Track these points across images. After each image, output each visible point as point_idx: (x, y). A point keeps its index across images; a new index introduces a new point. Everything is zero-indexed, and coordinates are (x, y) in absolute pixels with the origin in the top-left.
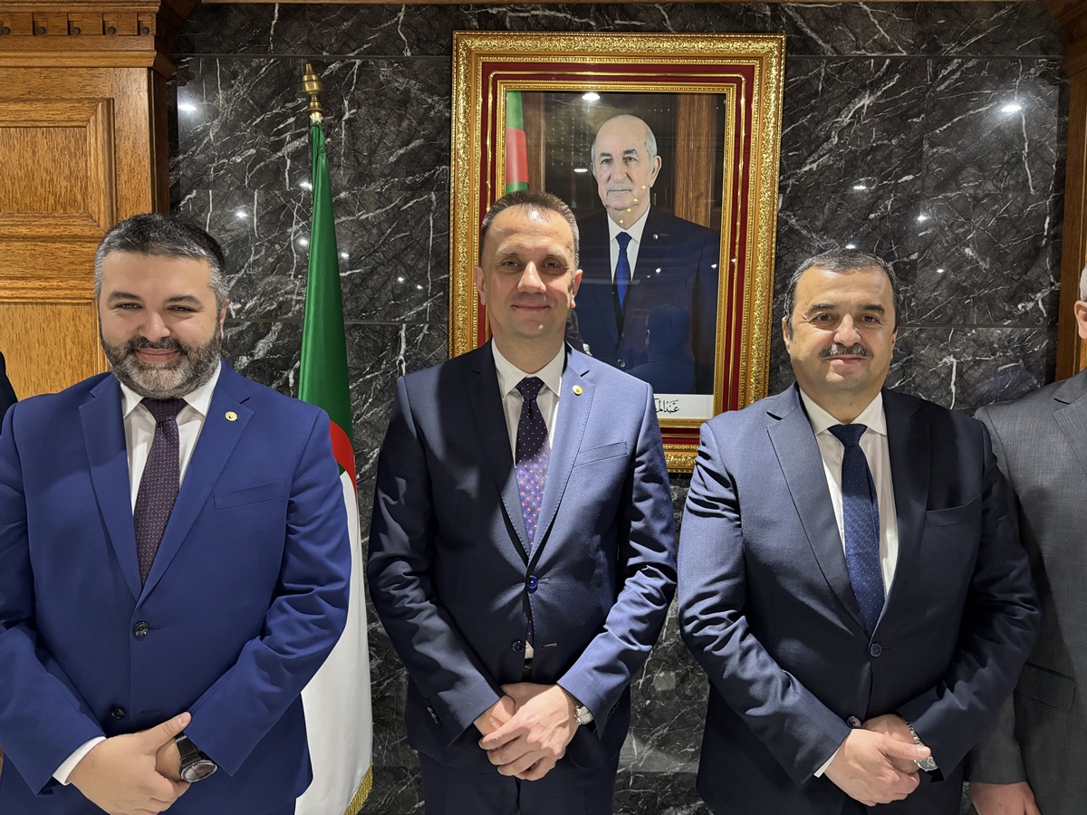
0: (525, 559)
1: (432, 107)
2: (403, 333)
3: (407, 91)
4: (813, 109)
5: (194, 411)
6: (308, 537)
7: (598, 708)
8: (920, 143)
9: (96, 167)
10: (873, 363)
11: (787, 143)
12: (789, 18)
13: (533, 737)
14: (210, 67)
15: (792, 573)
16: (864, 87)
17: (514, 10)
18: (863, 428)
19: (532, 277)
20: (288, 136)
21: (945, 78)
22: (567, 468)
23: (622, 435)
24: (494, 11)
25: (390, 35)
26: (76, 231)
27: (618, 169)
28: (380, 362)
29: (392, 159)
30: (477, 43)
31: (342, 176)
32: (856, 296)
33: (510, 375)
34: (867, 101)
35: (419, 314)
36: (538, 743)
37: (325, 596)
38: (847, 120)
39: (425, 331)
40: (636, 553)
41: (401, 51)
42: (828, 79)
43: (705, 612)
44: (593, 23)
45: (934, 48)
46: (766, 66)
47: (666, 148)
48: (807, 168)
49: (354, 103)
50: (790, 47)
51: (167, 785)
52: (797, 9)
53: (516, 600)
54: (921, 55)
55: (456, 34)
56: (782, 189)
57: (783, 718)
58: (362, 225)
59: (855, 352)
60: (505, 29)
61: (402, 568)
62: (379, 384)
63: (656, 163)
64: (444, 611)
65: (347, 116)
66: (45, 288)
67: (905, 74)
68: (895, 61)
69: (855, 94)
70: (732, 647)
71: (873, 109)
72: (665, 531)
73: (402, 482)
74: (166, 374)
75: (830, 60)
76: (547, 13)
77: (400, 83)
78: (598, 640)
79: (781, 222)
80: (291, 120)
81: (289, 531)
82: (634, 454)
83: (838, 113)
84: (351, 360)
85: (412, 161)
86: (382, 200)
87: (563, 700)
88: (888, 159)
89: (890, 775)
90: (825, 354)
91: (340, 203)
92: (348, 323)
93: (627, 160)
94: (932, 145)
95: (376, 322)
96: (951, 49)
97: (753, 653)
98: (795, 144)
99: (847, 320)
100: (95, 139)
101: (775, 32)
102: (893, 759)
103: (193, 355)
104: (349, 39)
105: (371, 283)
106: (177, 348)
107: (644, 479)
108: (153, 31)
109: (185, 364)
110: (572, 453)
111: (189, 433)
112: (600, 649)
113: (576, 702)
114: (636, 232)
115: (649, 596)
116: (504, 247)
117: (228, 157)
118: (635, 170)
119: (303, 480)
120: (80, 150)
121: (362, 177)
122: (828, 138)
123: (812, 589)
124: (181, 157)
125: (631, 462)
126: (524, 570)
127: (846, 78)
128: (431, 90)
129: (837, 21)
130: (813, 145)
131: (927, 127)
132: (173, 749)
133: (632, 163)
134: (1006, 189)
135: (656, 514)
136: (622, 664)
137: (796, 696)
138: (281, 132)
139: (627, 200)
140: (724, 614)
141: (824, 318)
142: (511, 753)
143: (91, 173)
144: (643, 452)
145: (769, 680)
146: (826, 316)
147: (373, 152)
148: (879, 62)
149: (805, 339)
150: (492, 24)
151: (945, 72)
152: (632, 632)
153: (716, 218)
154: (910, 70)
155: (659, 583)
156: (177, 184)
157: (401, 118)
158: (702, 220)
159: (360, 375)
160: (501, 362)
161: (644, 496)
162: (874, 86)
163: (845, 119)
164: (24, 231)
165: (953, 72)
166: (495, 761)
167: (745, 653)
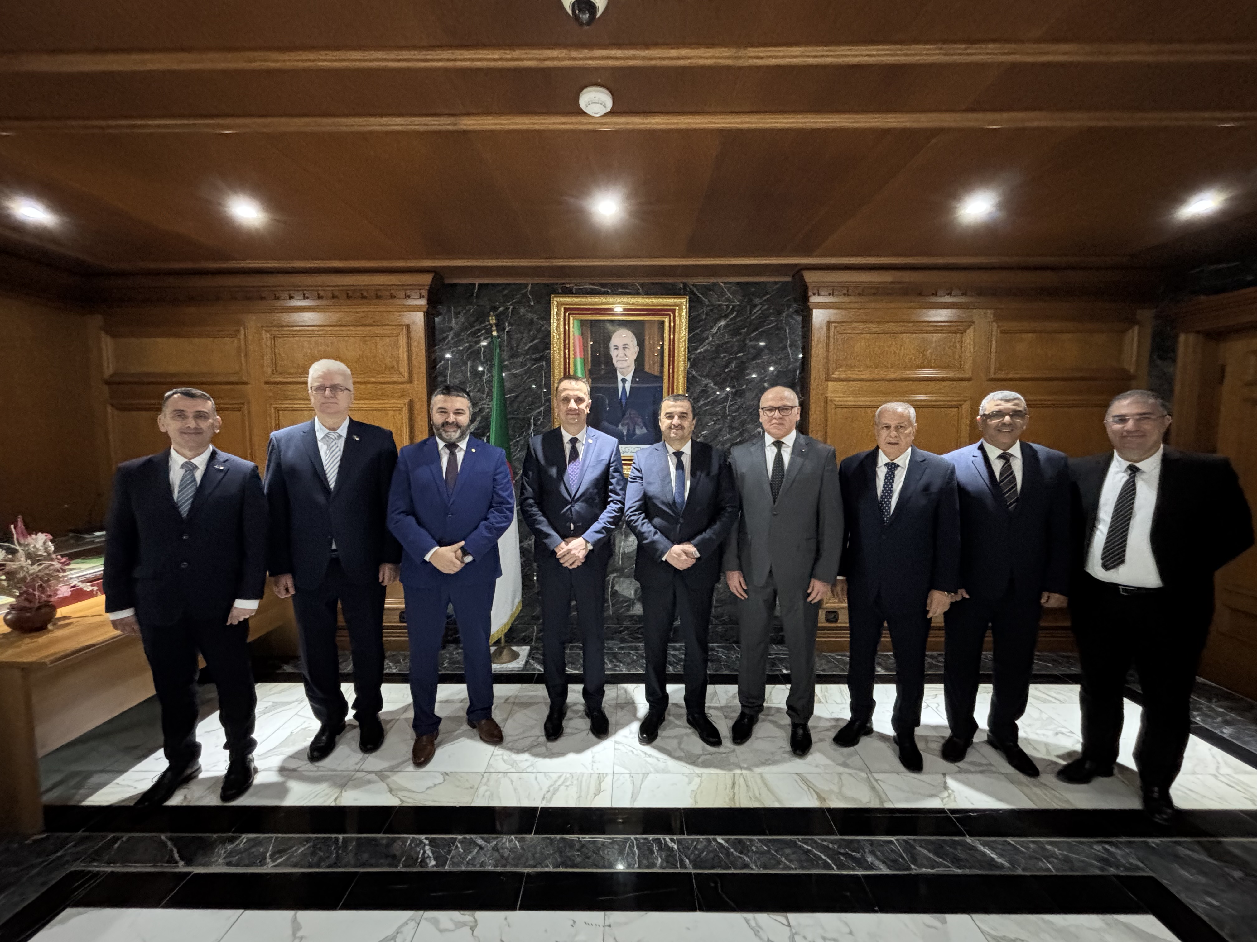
0: (570, 495)
1: (543, 326)
2: (532, 421)
3: (532, 320)
4: (701, 326)
5: (461, 449)
6: (500, 489)
7: (595, 544)
8: (744, 340)
9: (403, 353)
10: (685, 431)
11: (690, 340)
12: (690, 289)
13: (573, 552)
14: (449, 311)
15: (658, 498)
16: (722, 317)
17: (576, 285)
18: (683, 453)
19: (573, 404)
20: (482, 338)
21: (755, 313)
22: (586, 466)
23: (605, 457)
24: (568, 286)
25: (524, 295)
26: (395, 379)
27: (621, 352)
28: (523, 432)
29: (527, 348)
30: (561, 299)
31: (505, 355)
32: (679, 410)
33: (567, 437)
34: (723, 323)
35: (539, 412)
36: (574, 554)
37: (507, 509)
38: (715, 331)
39: (542, 420)
40: (610, 497)
41: (529, 302)
42: (707, 314)
43: (631, 512)
44: (609, 291)
45: (750, 300)
46: (681, 309)
47: (641, 343)
48: (699, 351)
49: (510, 324)
50: (691, 301)
51: (458, 562)
52: (693, 285)
53: (567, 510)
54: (744, 303)
55: (552, 296)
56: (689, 359)
57: (653, 542)
58: (515, 376)
59: (680, 427)
60: (572, 293)
61: (531, 501)
62: (522, 442)
63: (637, 349)
64: (544, 515)
65: (507, 330)
66: (382, 404)
67: (738, 311)
68: (734, 306)
69: (717, 320)
70: (639, 522)
71: (726, 326)
72: (621, 490)
73: (530, 473)
74: (453, 434)
75: (708, 306)
76: (591, 286)
77: (529, 316)
78: (596, 524)
79: (689, 373)
80: (483, 331)
81: (494, 487)
82: (609, 463)
83: (712, 327)
84: (510, 432)
85: (535, 349)
86: (523, 365)
87: (583, 541)
88: (732, 347)
89: (684, 557)
90: (670, 428)
91: (506, 366)
92: (509, 417)
93: (624, 348)
94: (751, 341)
95: (520, 416)
96: (757, 301)
97: (645, 525)
98: (694, 340)
99: (676, 417)
100: (403, 341)
101: (685, 294)
102: (686, 553)
103: (462, 428)
104: (507, 298)
105: (518, 400)
106: (458, 426)
107: (614, 472)
108: (426, 297)
109: (459, 431)
110: (587, 462)
111: (460, 456)
112: (596, 526)
113: (587, 542)
114: (629, 378)
115: (614, 511)
116: (564, 394)
117: (457, 347)
118: (628, 352)
119: (498, 471)
120: (396, 346)
121: (513, 356)
122: (708, 338)
123: (663, 503)
124: (437, 347)
125: (608, 466)
126: (570, 500)
127: (715, 313)
128: (542, 319)
129: (710, 290)
130: (702, 341)
131: (748, 334)
132: (460, 552)
133: (627, 350)
134: (780, 359)
135: (618, 483)
136: (603, 531)
137: (658, 536)
138: (478, 337)
139: (625, 364)
140: (637, 513)
141: (669, 417)
142: (566, 558)
143: (401, 356)
144: (613, 462)
145: (650, 531)
146: (670, 416)
147: (518, 345)
148: (728, 306)
149: (664, 423)
150: (568, 292)
151: (755, 311)
152: (608, 522)
153: (662, 372)
154: (740, 311)
155: (618, 506)
156: (435, 359)
157: (530, 331)
158: (656, 373)
159: (514, 439)
160: (564, 432)
161: (613, 478)
162: (726, 317)
163: (714, 330)
164: (373, 380)
165: (758, 311)
166: (561, 561)
167: (643, 524)
